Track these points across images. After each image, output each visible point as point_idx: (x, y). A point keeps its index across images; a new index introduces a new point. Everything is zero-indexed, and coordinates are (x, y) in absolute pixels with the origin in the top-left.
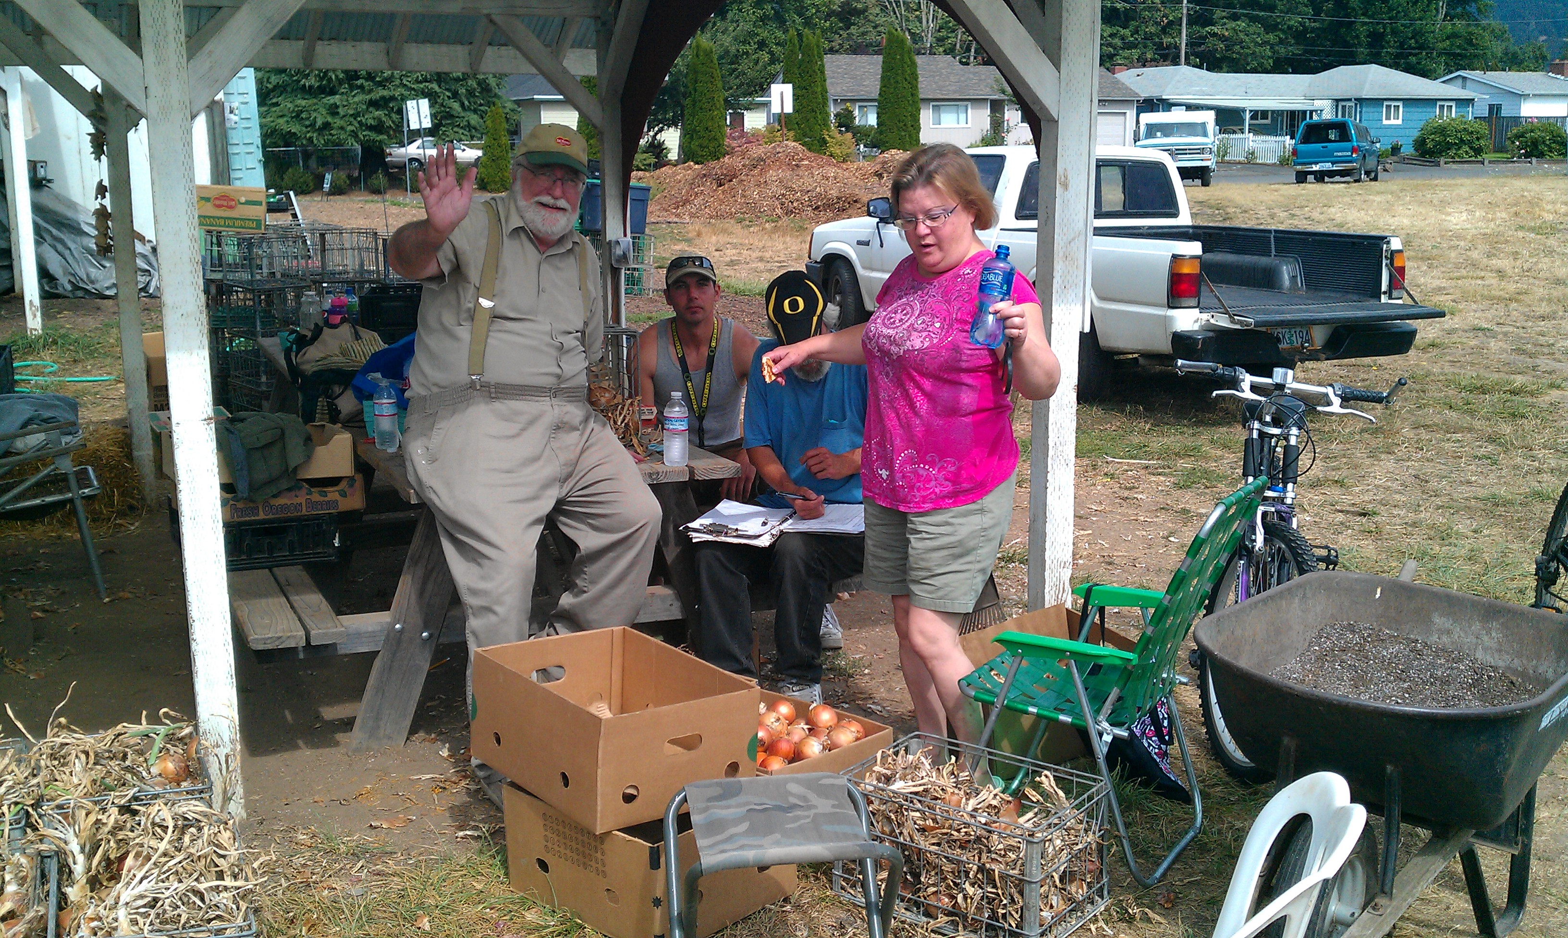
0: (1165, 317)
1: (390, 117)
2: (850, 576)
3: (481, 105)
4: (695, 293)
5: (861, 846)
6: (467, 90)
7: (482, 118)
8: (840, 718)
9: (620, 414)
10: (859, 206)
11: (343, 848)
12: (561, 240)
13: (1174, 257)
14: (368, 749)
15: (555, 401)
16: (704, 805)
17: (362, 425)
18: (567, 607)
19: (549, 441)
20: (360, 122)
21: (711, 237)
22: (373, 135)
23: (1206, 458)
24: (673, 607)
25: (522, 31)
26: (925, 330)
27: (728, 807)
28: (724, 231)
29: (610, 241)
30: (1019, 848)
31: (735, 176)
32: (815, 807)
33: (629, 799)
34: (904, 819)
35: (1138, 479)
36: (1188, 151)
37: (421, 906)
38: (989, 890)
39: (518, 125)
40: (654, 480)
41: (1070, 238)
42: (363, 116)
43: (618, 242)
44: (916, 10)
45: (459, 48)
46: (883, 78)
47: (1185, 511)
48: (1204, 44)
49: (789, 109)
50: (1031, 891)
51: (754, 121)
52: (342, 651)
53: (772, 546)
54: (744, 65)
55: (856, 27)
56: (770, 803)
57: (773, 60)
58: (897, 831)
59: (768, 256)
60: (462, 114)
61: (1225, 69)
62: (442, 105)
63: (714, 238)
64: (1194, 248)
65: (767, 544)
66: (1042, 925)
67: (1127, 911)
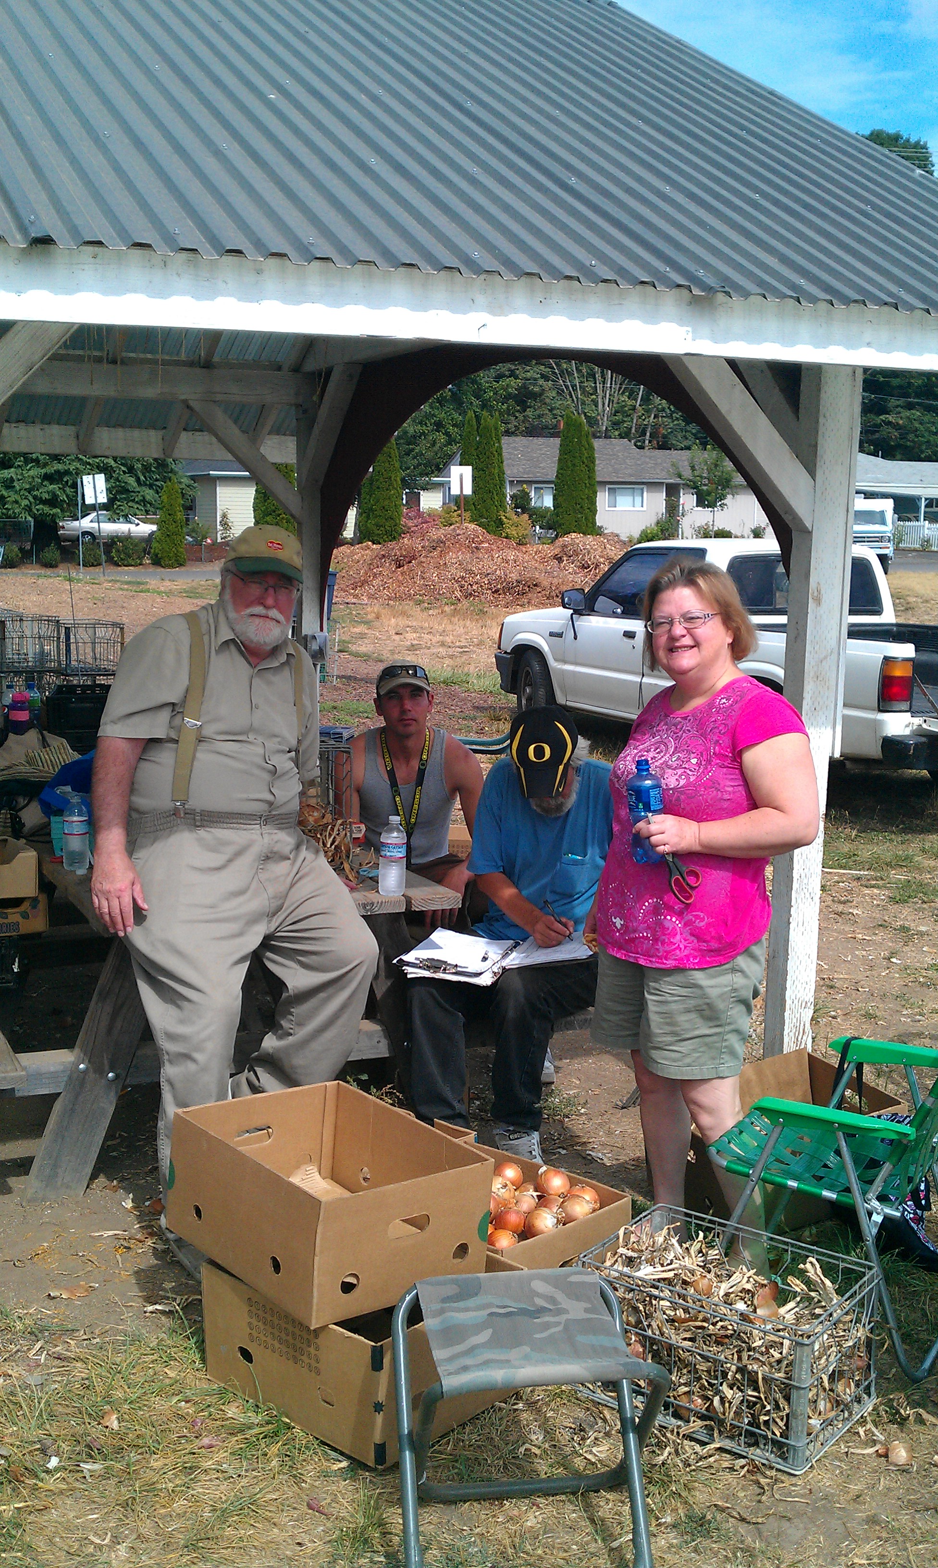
0: (875, 720)
1: (64, 491)
2: (572, 1014)
3: (157, 480)
4: (408, 705)
5: (625, 1365)
6: (142, 465)
7: (158, 493)
8: (573, 1183)
9: (330, 835)
10: (539, 589)
11: (19, 1326)
12: (275, 651)
13: (887, 659)
14: (44, 1199)
15: (267, 829)
16: (438, 1306)
17: (47, 838)
18: (271, 1051)
19: (257, 872)
20: (35, 497)
21: (390, 619)
22: (46, 509)
23: (920, 869)
24: (380, 1044)
25: (221, 419)
26: (681, 767)
27: (467, 1310)
28: (404, 614)
29: (306, 635)
30: (782, 1344)
31: (414, 558)
32: (565, 1311)
33: (347, 1288)
34: (652, 1310)
35: (850, 892)
36: (866, 539)
37: (107, 1399)
38: (750, 1393)
39: (193, 500)
40: (368, 911)
41: (822, 656)
42: (38, 490)
43: (314, 637)
44: (592, 395)
45: (152, 433)
46: (560, 460)
47: (904, 929)
48: (878, 432)
49: (468, 490)
50: (799, 1398)
51: (431, 501)
52: (18, 1094)
53: (494, 984)
54: (422, 446)
55: (532, 410)
56: (514, 1305)
57: (450, 441)
58: (645, 1323)
59: (449, 641)
60: (138, 489)
61: (899, 457)
62: (117, 480)
63: (393, 620)
64: (907, 650)
65: (489, 983)
66: (809, 1434)
67: (898, 1412)
